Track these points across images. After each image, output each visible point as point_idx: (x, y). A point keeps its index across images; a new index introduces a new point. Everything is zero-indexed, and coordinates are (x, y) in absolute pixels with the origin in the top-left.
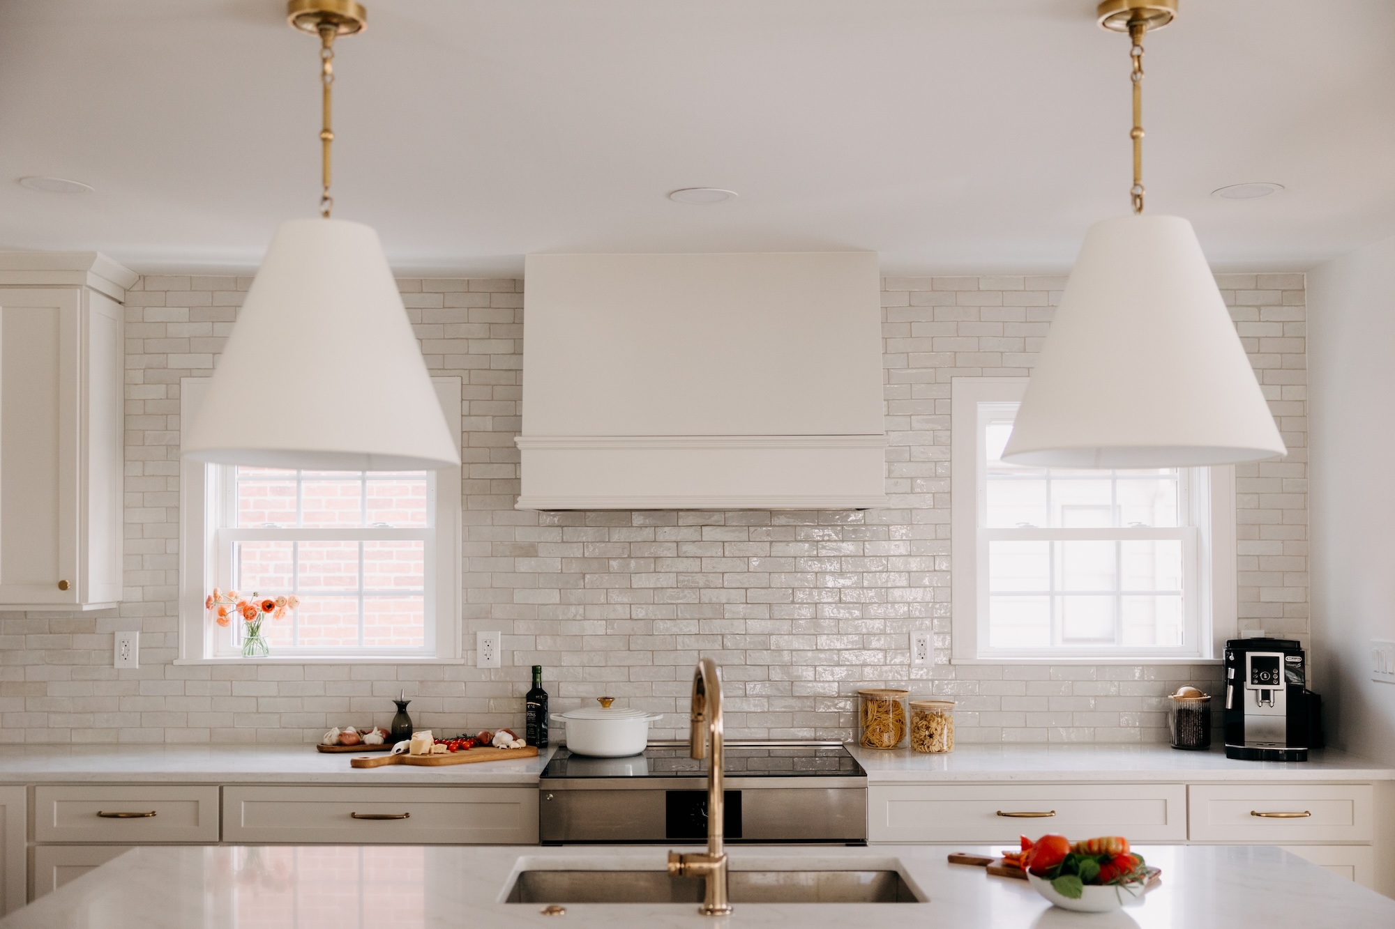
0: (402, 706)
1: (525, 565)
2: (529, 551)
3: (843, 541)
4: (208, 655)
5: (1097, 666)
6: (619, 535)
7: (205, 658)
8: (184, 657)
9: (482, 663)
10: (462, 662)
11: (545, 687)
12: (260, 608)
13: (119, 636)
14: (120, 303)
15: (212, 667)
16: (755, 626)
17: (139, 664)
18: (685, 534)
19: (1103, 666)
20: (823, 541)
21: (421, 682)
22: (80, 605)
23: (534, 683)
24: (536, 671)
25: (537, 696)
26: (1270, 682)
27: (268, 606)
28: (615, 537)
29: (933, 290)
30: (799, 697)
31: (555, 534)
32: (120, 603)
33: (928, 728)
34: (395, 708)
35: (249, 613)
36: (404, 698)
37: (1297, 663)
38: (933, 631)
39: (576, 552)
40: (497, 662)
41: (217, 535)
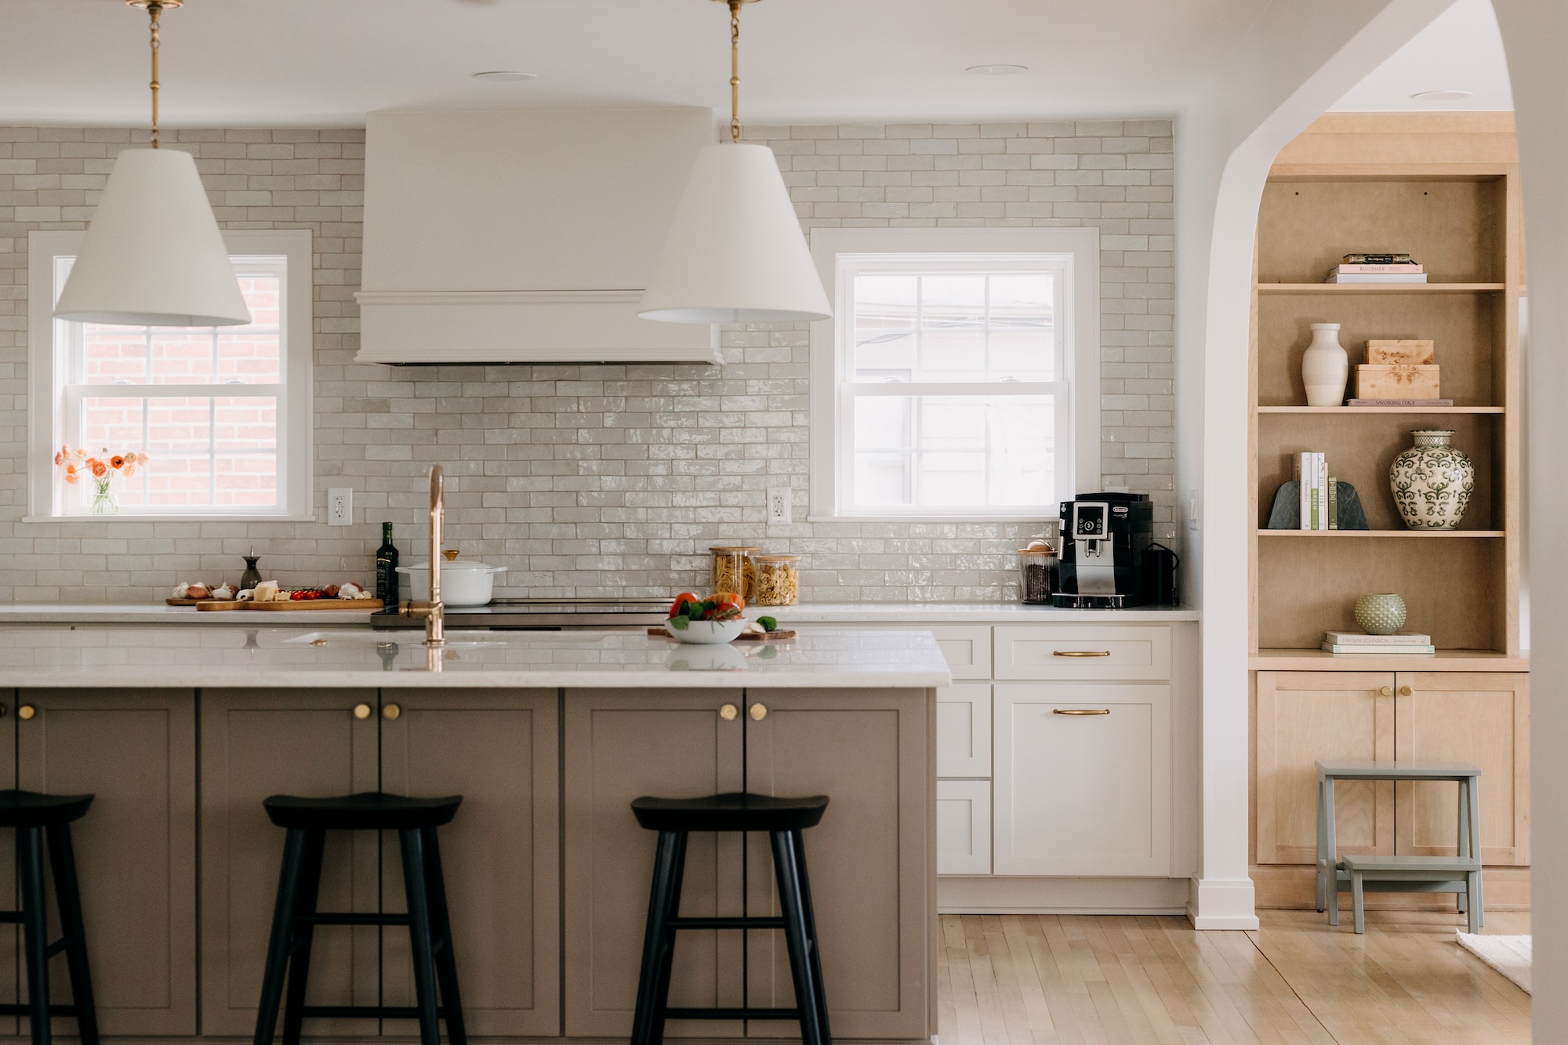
0: (252, 562)
1: (376, 421)
2: (382, 407)
3: (699, 396)
4: (57, 511)
6: (473, 390)
7: (54, 515)
8: (33, 514)
9: (333, 520)
10: (313, 519)
11: (396, 545)
12: (110, 464)
15: (63, 524)
16: (609, 483)
18: (538, 389)
20: (679, 396)
21: (272, 540)
23: (385, 540)
24: (387, 527)
25: (388, 553)
26: (1094, 532)
27: (118, 462)
28: (468, 393)
29: (791, 139)
30: (653, 555)
31: (408, 388)
33: (768, 580)
34: (244, 565)
35: (98, 469)
37: (1123, 513)
38: (790, 488)
39: (429, 407)
40: (349, 519)
41: (65, 394)
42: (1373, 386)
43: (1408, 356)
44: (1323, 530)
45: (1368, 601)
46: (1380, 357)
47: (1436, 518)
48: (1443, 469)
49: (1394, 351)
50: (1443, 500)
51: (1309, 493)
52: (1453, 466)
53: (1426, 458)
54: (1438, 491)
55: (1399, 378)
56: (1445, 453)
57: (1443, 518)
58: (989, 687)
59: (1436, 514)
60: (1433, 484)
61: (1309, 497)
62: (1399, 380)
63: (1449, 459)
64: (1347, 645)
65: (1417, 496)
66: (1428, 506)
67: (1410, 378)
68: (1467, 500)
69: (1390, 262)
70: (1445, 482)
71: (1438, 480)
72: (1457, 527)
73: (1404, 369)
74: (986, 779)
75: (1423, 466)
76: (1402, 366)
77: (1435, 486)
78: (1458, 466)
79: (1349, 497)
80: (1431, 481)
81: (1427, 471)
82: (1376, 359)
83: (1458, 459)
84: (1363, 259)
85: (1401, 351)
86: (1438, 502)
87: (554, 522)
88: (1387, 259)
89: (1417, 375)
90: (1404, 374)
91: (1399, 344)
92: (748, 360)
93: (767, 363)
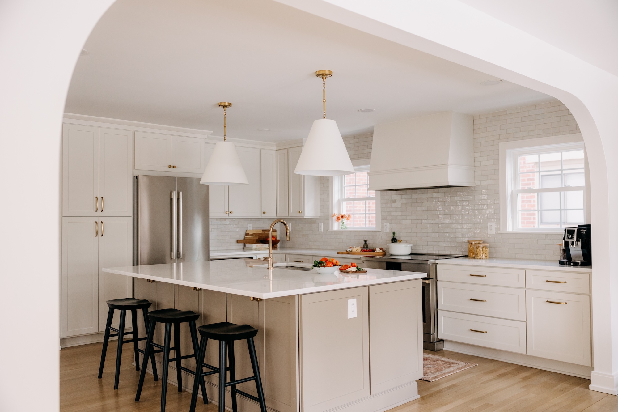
0: (366, 242)
2: (395, 202)
3: (469, 196)
5: (546, 234)
6: (415, 196)
7: (334, 229)
8: (330, 229)
10: (380, 231)
13: (320, 224)
15: (335, 231)
16: (447, 221)
17: (323, 231)
18: (429, 195)
19: (548, 234)
20: (464, 196)
21: (373, 236)
22: (304, 216)
23: (393, 237)
24: (394, 233)
25: (394, 240)
26: (572, 239)
27: (342, 217)
28: (413, 197)
29: (493, 116)
30: (458, 242)
31: (399, 197)
32: (320, 216)
34: (364, 242)
35: (338, 218)
36: (366, 240)
37: (584, 232)
38: (494, 223)
39: (404, 201)
40: (388, 231)
41: (339, 200)
58: (525, 290)
74: (525, 322)
87: (433, 232)
92: (482, 184)
93: (487, 185)
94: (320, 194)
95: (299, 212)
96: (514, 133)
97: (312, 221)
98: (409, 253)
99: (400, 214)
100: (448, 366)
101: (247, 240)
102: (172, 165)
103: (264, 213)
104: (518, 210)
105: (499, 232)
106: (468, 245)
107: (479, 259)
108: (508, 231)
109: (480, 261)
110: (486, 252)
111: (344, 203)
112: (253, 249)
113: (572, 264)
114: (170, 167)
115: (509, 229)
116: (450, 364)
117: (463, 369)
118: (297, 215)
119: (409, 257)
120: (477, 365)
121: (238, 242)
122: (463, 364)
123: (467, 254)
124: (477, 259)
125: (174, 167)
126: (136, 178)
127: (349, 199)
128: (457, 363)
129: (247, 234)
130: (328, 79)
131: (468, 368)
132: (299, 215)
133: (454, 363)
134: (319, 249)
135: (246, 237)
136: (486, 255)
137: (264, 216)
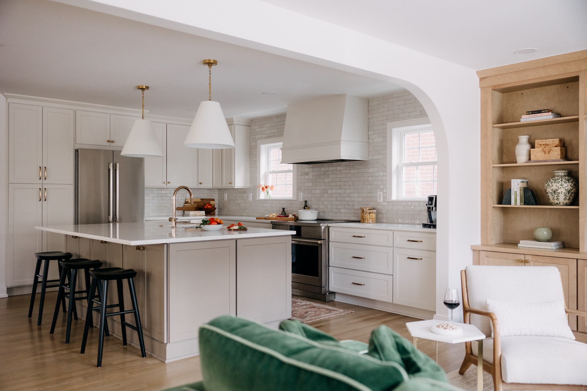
0: (284, 209)
1: (306, 177)
2: (307, 174)
3: (364, 168)
6: (322, 169)
7: (261, 198)
8: (257, 199)
10: (296, 199)
13: (249, 194)
14: (249, 126)
15: (261, 200)
17: (252, 200)
20: (360, 169)
21: (290, 204)
22: (234, 187)
23: (305, 204)
24: (306, 201)
26: (431, 204)
27: (267, 187)
29: (383, 99)
30: (354, 209)
31: (310, 170)
32: (249, 187)
34: (282, 209)
35: (264, 189)
36: (284, 207)
38: (382, 192)
39: (315, 174)
40: (301, 199)
41: (265, 173)
42: (536, 156)
43: (549, 145)
44: (518, 205)
45: (536, 230)
46: (539, 146)
47: (556, 201)
48: (556, 184)
49: (544, 144)
50: (557, 195)
51: (514, 192)
52: (560, 183)
53: (552, 180)
54: (555, 192)
55: (545, 153)
56: (559, 178)
57: (559, 201)
58: (392, 248)
59: (556, 200)
60: (553, 189)
61: (514, 194)
62: (545, 154)
63: (560, 180)
64: (524, 244)
65: (548, 193)
66: (552, 197)
67: (549, 153)
68: (570, 195)
69: (541, 113)
70: (557, 188)
71: (554, 188)
72: (567, 205)
73: (547, 150)
74: (392, 275)
75: (550, 182)
76: (546, 148)
77: (553, 190)
78: (563, 183)
79: (528, 194)
80: (552, 188)
81: (551, 185)
82: (538, 147)
83: (564, 180)
84: (531, 113)
85: (547, 143)
86: (555, 196)
87: (336, 201)
88: (539, 112)
89: (552, 151)
90: (547, 151)
91: (546, 141)
92: (374, 159)
93: (378, 159)
94: (250, 168)
95: (230, 183)
96: (398, 114)
97: (243, 191)
98: (316, 218)
99: (311, 184)
100: (328, 312)
101: (187, 207)
102: (111, 140)
103: (201, 183)
104: (402, 181)
105: (386, 200)
106: (360, 211)
107: (367, 223)
108: (392, 199)
109: (368, 225)
110: (372, 217)
111: (270, 176)
112: (190, 215)
113: (432, 227)
114: (109, 141)
115: (394, 198)
116: (330, 311)
117: (338, 315)
118: (228, 186)
119: (316, 222)
120: (353, 312)
121: (178, 209)
122: (342, 310)
123: (360, 219)
124: (365, 223)
125: (112, 142)
126: (77, 151)
127: (274, 172)
128: (336, 311)
129: (186, 202)
130: (213, 67)
131: (343, 314)
132: (230, 185)
133: (334, 310)
134: (249, 216)
135: (185, 204)
136: (372, 220)
137: (201, 186)
